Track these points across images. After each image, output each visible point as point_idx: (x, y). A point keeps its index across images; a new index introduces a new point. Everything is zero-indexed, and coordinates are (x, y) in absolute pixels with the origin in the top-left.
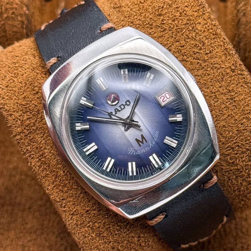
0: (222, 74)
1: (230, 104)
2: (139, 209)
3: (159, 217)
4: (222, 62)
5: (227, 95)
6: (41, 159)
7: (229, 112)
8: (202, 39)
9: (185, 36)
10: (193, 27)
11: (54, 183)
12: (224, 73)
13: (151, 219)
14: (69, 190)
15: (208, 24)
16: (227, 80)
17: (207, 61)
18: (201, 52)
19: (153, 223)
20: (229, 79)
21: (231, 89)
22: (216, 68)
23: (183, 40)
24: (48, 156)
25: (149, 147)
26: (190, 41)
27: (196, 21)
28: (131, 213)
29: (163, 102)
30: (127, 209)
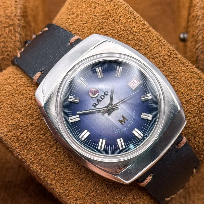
0: (162, 61)
1: (174, 82)
2: (133, 174)
3: (148, 178)
4: (160, 52)
5: (170, 76)
6: (41, 162)
7: (175, 88)
8: (140, 38)
9: (126, 39)
10: (130, 31)
11: (55, 179)
12: (163, 60)
13: (143, 181)
14: (68, 181)
15: (141, 25)
16: (167, 65)
17: (148, 54)
18: (142, 48)
19: (144, 184)
20: (169, 63)
21: (172, 71)
22: (156, 57)
23: (126, 42)
24: (45, 159)
25: (130, 124)
26: (131, 42)
27: (131, 26)
28: (128, 179)
29: (134, 87)
30: (124, 176)
